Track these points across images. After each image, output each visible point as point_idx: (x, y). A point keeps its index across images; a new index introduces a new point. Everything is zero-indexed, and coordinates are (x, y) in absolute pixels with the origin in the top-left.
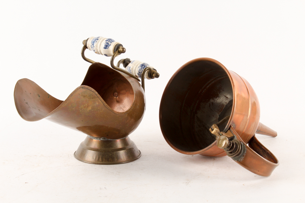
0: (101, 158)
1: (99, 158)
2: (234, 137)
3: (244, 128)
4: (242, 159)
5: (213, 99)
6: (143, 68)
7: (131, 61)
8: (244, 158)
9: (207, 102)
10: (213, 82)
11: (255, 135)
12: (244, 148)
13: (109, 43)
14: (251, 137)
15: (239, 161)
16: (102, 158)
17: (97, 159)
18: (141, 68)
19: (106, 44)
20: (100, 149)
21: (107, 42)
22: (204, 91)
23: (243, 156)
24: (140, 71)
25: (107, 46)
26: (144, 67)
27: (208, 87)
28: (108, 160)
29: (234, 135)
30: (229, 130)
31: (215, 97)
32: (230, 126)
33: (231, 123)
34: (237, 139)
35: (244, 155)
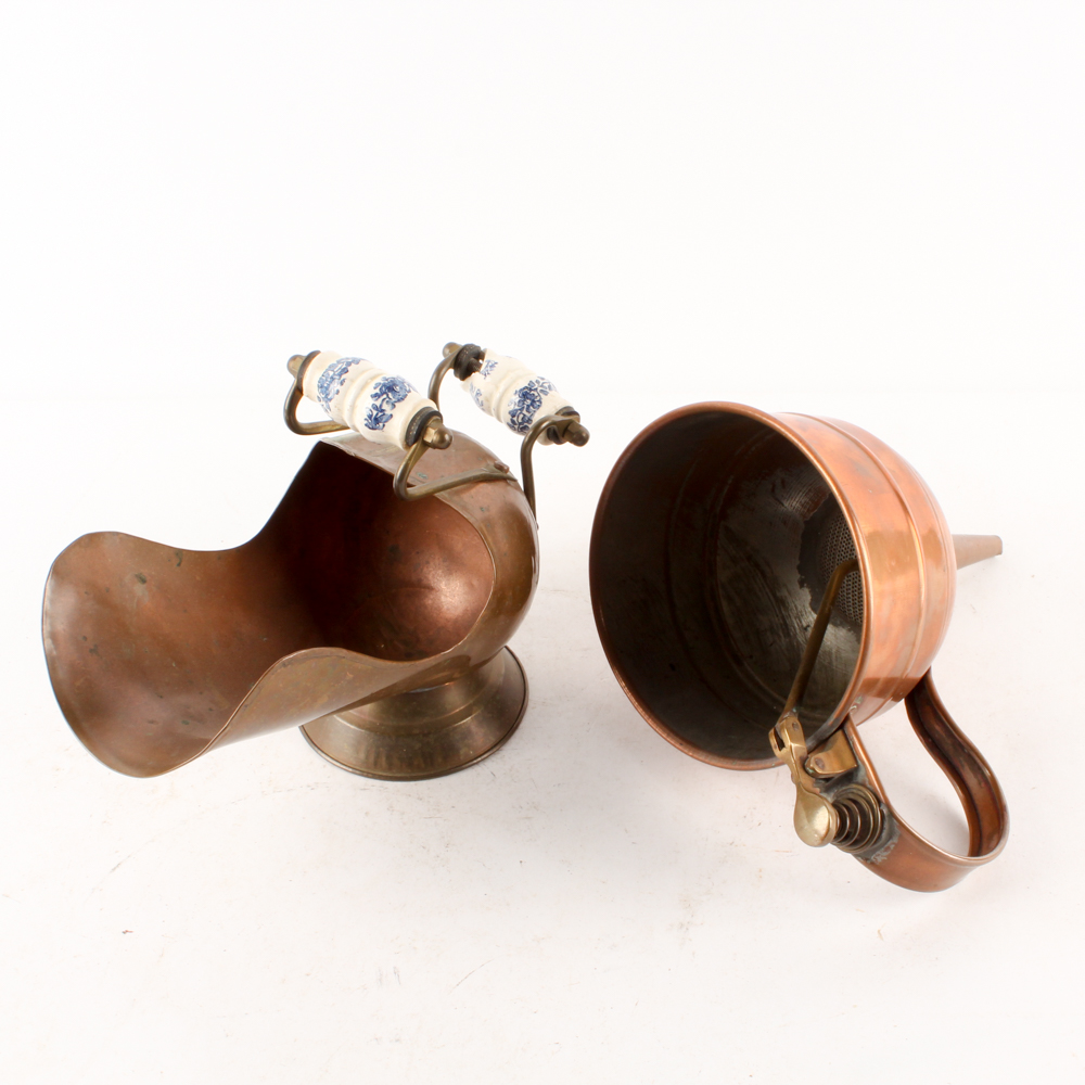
0: (384, 759)
1: (378, 756)
4: (880, 857)
5: (786, 469)
6: (528, 406)
7: (482, 349)
9: (763, 478)
12: (891, 826)
13: (385, 407)
15: (869, 861)
16: (389, 757)
17: (372, 759)
18: (521, 410)
19: (375, 412)
20: (382, 725)
21: (378, 403)
23: (886, 851)
24: (515, 419)
25: (377, 420)
26: (532, 404)
28: (410, 765)
29: (859, 763)
30: (840, 733)
32: (847, 718)
34: (866, 778)
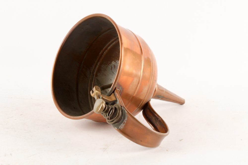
2: (116, 101)
3: (135, 92)
4: (122, 126)
5: (115, 62)
8: (124, 126)
9: (108, 65)
10: (114, 43)
11: (150, 100)
12: (124, 114)
14: (145, 102)
15: (119, 129)
22: (105, 53)
23: (124, 124)
27: (109, 48)
29: (117, 99)
30: (113, 93)
31: (117, 59)
32: (115, 89)
33: (115, 86)
34: (119, 103)
35: (124, 122)
